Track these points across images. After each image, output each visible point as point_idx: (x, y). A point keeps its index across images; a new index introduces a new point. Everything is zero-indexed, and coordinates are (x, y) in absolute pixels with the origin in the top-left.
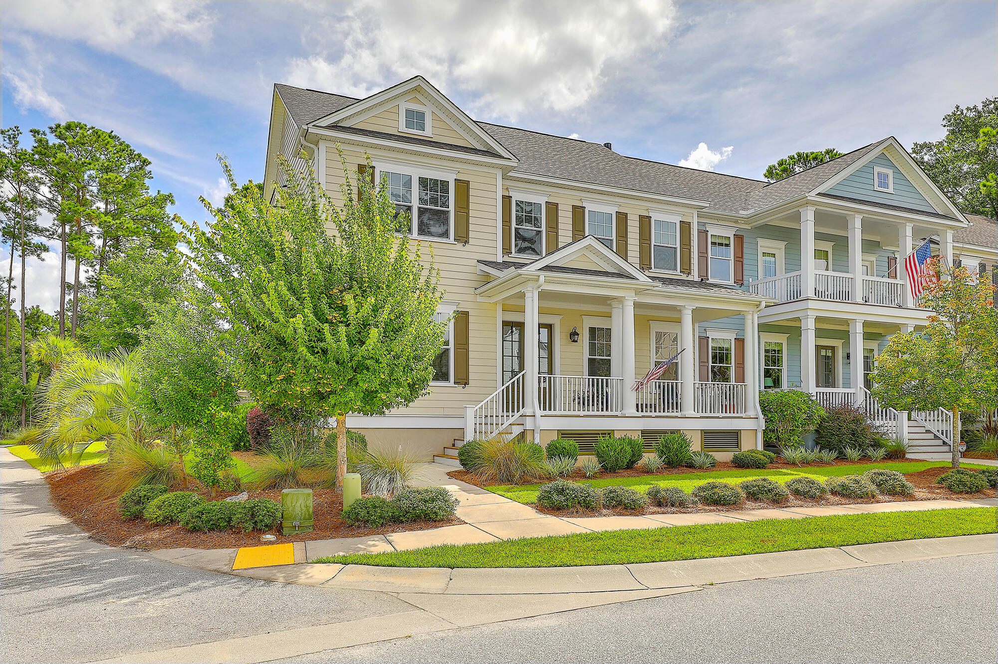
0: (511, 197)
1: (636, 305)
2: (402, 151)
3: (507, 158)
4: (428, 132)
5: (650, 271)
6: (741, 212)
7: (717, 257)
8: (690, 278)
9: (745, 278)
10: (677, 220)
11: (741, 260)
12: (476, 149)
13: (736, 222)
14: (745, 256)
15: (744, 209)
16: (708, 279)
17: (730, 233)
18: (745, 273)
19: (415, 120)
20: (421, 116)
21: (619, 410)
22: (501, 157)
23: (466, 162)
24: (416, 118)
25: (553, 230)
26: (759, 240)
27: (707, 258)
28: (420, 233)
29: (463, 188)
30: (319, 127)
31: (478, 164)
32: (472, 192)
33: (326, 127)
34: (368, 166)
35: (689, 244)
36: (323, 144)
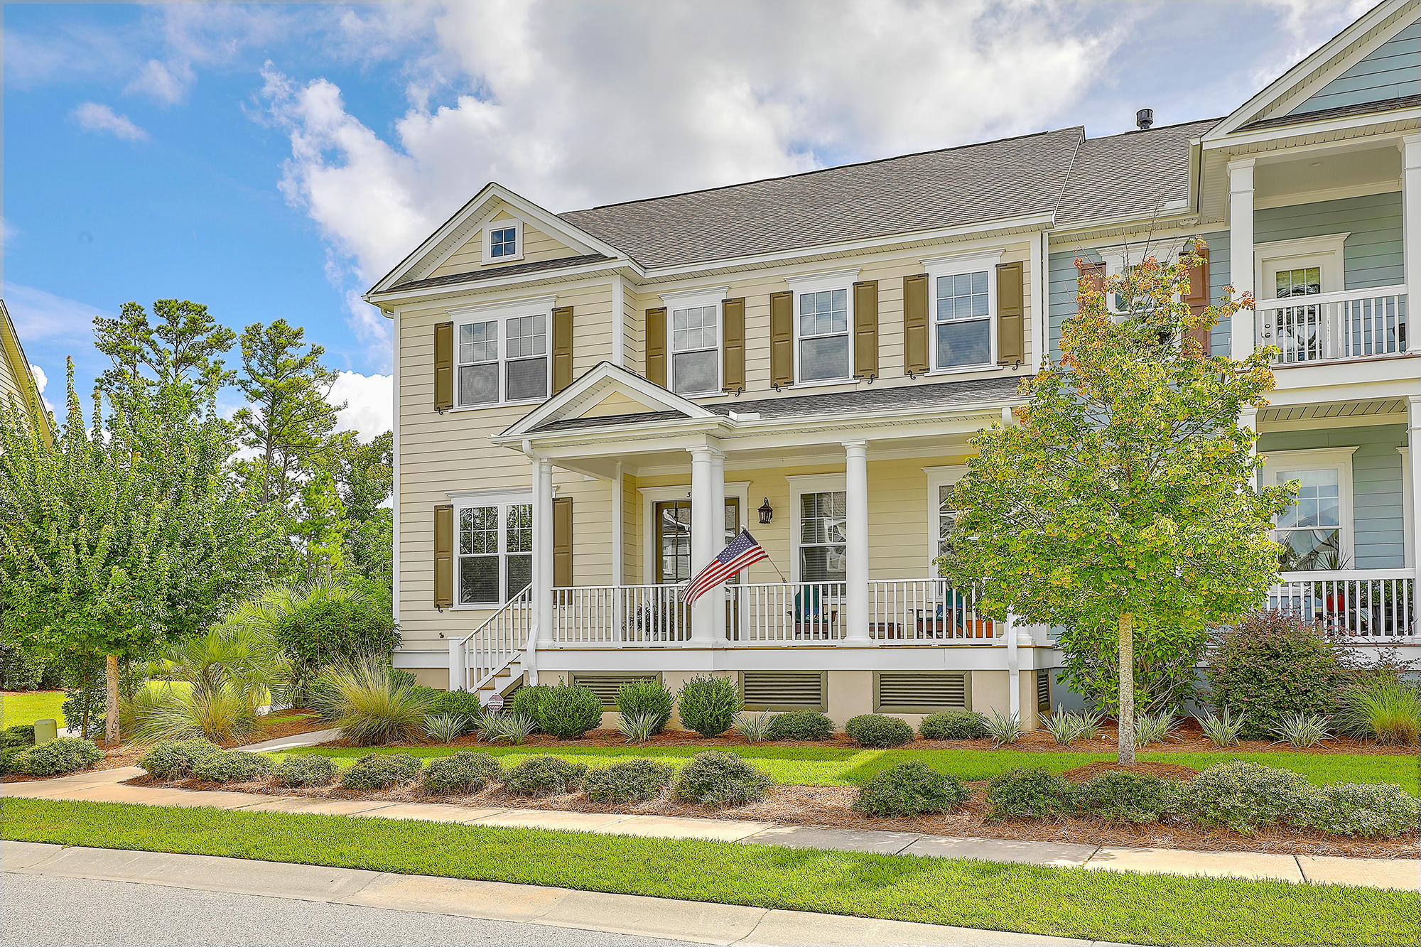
0: (663, 308)
2: (481, 292)
3: (613, 258)
4: (519, 254)
5: (926, 375)
9: (1215, 340)
10: (988, 266)
11: (1202, 302)
12: (587, 257)
13: (1181, 226)
14: (1214, 292)
17: (1169, 254)
19: (504, 243)
20: (511, 234)
22: (599, 257)
23: (564, 280)
24: (504, 241)
25: (734, 344)
28: (509, 397)
29: (564, 318)
30: (381, 292)
31: (581, 278)
32: (576, 321)
33: (391, 290)
34: (446, 324)
35: (1020, 305)
36: (397, 311)
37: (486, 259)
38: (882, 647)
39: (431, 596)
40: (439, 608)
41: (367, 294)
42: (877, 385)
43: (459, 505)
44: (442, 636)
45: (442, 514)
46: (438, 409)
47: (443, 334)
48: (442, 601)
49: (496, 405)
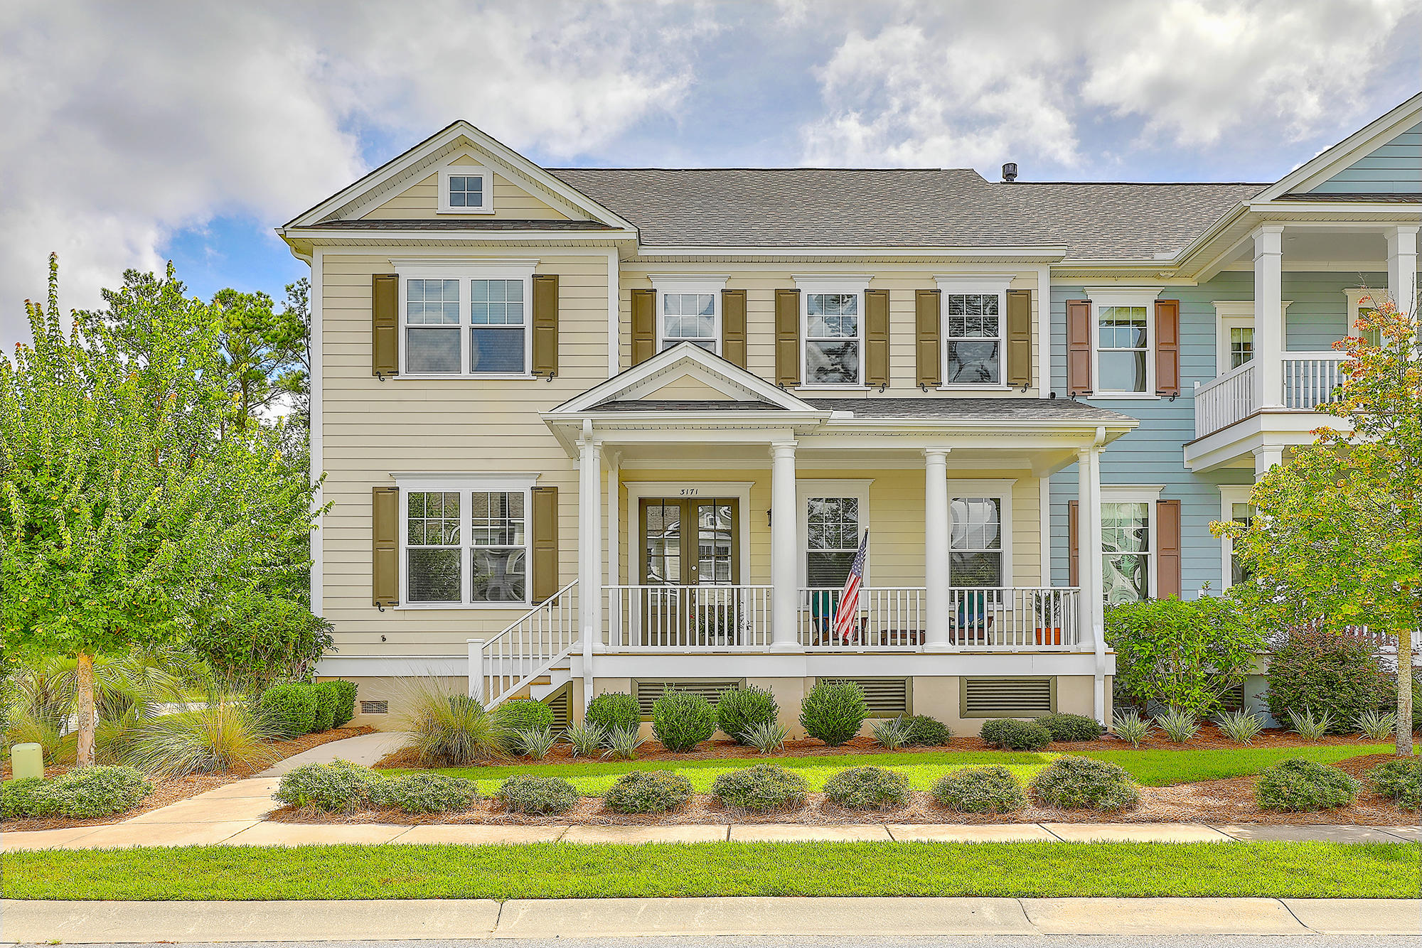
0: (655, 290)
1: (799, 454)
2: (441, 244)
3: (615, 229)
4: (487, 208)
5: (938, 388)
6: (1158, 256)
7: (1115, 349)
8: (1030, 394)
9: (1183, 382)
11: (1173, 348)
12: (570, 222)
13: (1158, 276)
14: (1182, 340)
15: (1164, 250)
16: (1092, 392)
17: (1146, 300)
18: (1183, 372)
19: (466, 193)
20: (477, 183)
21: (765, 643)
22: (605, 227)
24: (466, 190)
25: (734, 337)
26: (1217, 304)
27: (1089, 352)
28: (475, 368)
29: (547, 288)
30: (303, 227)
31: (571, 245)
32: (562, 292)
33: (314, 227)
34: (389, 275)
35: (1028, 331)
36: (318, 253)
37: (444, 207)
38: (962, 653)
39: (369, 592)
40: (379, 607)
41: (283, 227)
42: (888, 394)
43: (407, 487)
44: (384, 639)
45: (383, 498)
46: (377, 374)
47: (385, 288)
48: (383, 597)
49: (456, 376)
